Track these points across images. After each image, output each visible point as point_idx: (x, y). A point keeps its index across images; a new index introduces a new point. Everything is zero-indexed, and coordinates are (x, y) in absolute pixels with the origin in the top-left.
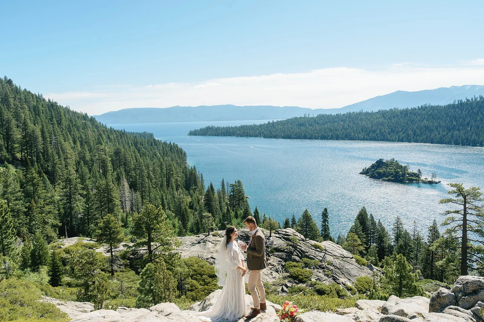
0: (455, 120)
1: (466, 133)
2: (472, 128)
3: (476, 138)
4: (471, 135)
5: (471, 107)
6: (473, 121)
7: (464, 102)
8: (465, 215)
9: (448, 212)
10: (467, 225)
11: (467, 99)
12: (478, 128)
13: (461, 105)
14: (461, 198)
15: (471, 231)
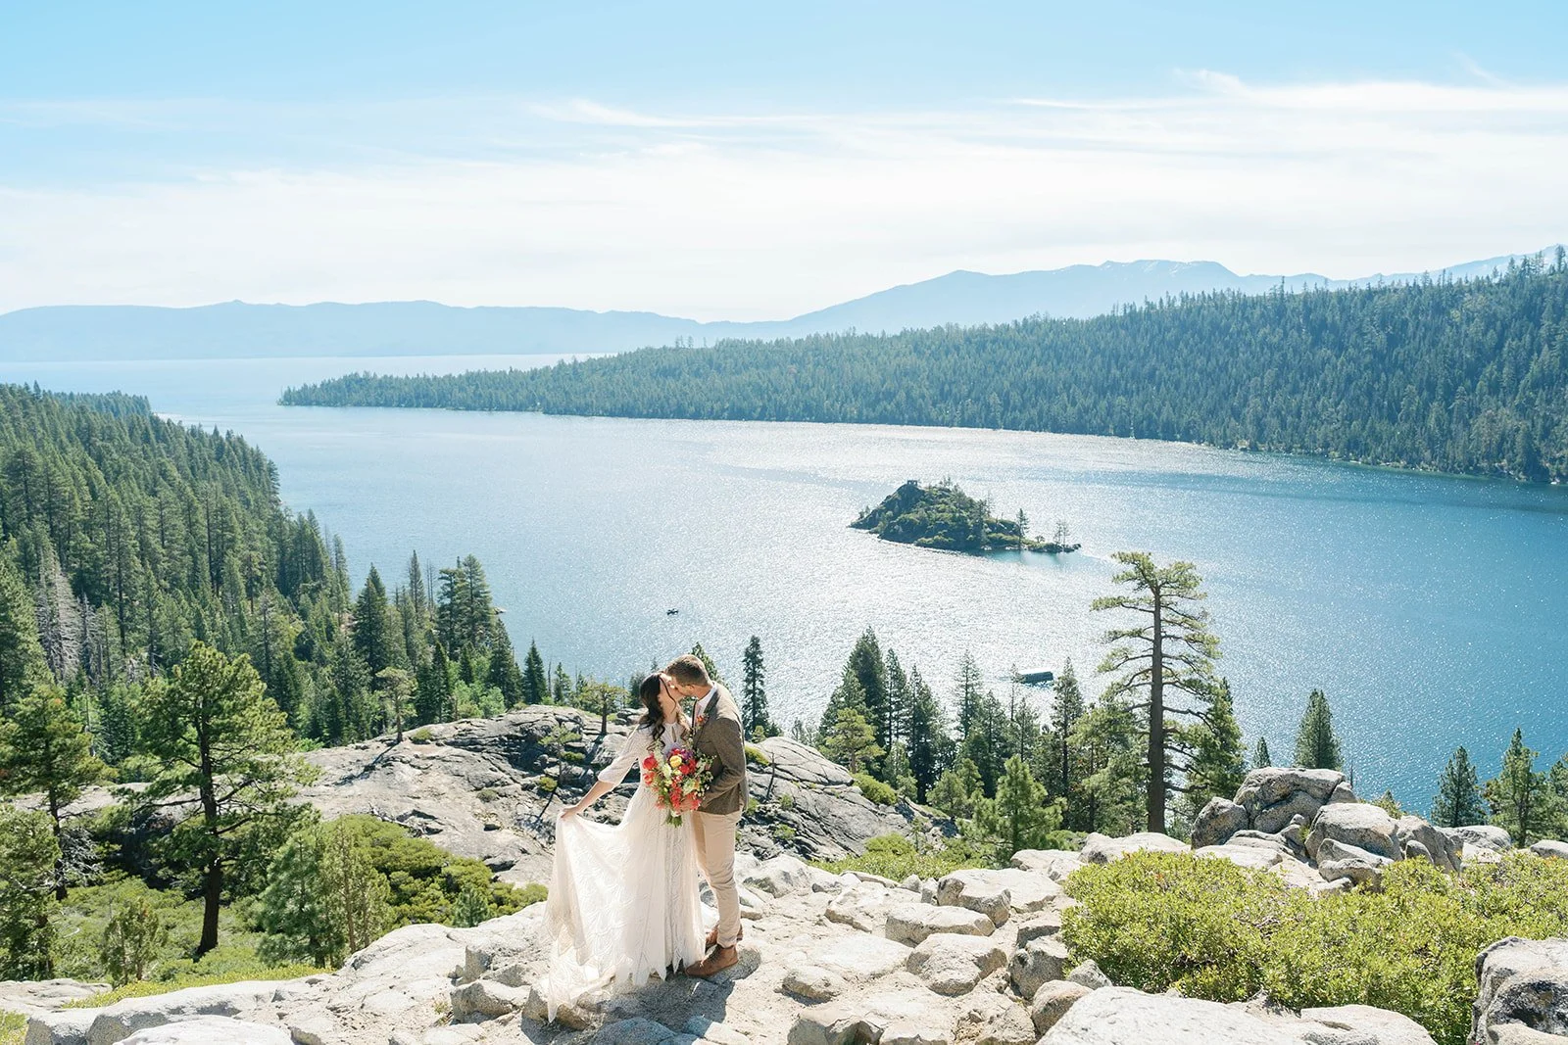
0: (1117, 362)
1: (1145, 403)
2: (1163, 388)
3: (1174, 417)
4: (1160, 409)
5: (1160, 327)
6: (1164, 367)
7: (1140, 312)
8: (1157, 642)
9: (1116, 635)
10: (1164, 670)
11: (1147, 303)
12: (1177, 388)
13: (1132, 321)
14: (1148, 593)
15: (1173, 684)
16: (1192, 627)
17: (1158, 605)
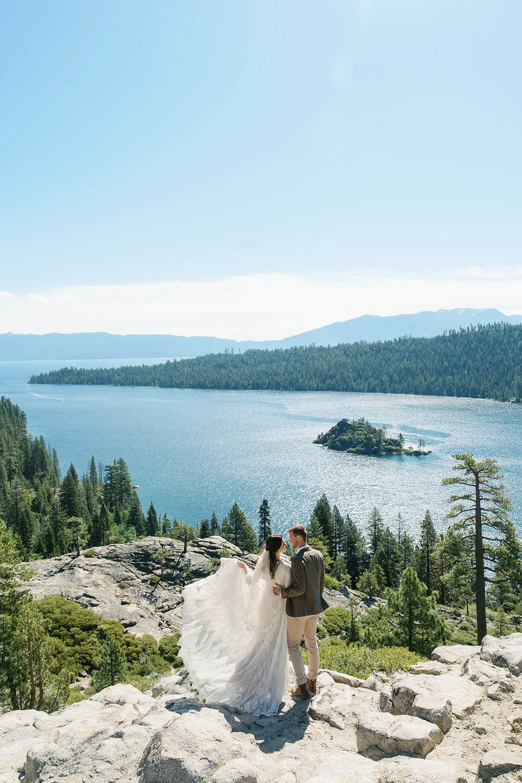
0: (446, 359)
1: (462, 379)
2: (470, 372)
3: (477, 386)
4: (469, 382)
5: (468, 341)
6: (471, 361)
7: (458, 334)
8: (478, 501)
9: (455, 498)
10: (482, 517)
11: (461, 329)
12: (478, 371)
13: (454, 338)
14: (472, 476)
15: (487, 524)
16: (496, 493)
17: (478, 482)
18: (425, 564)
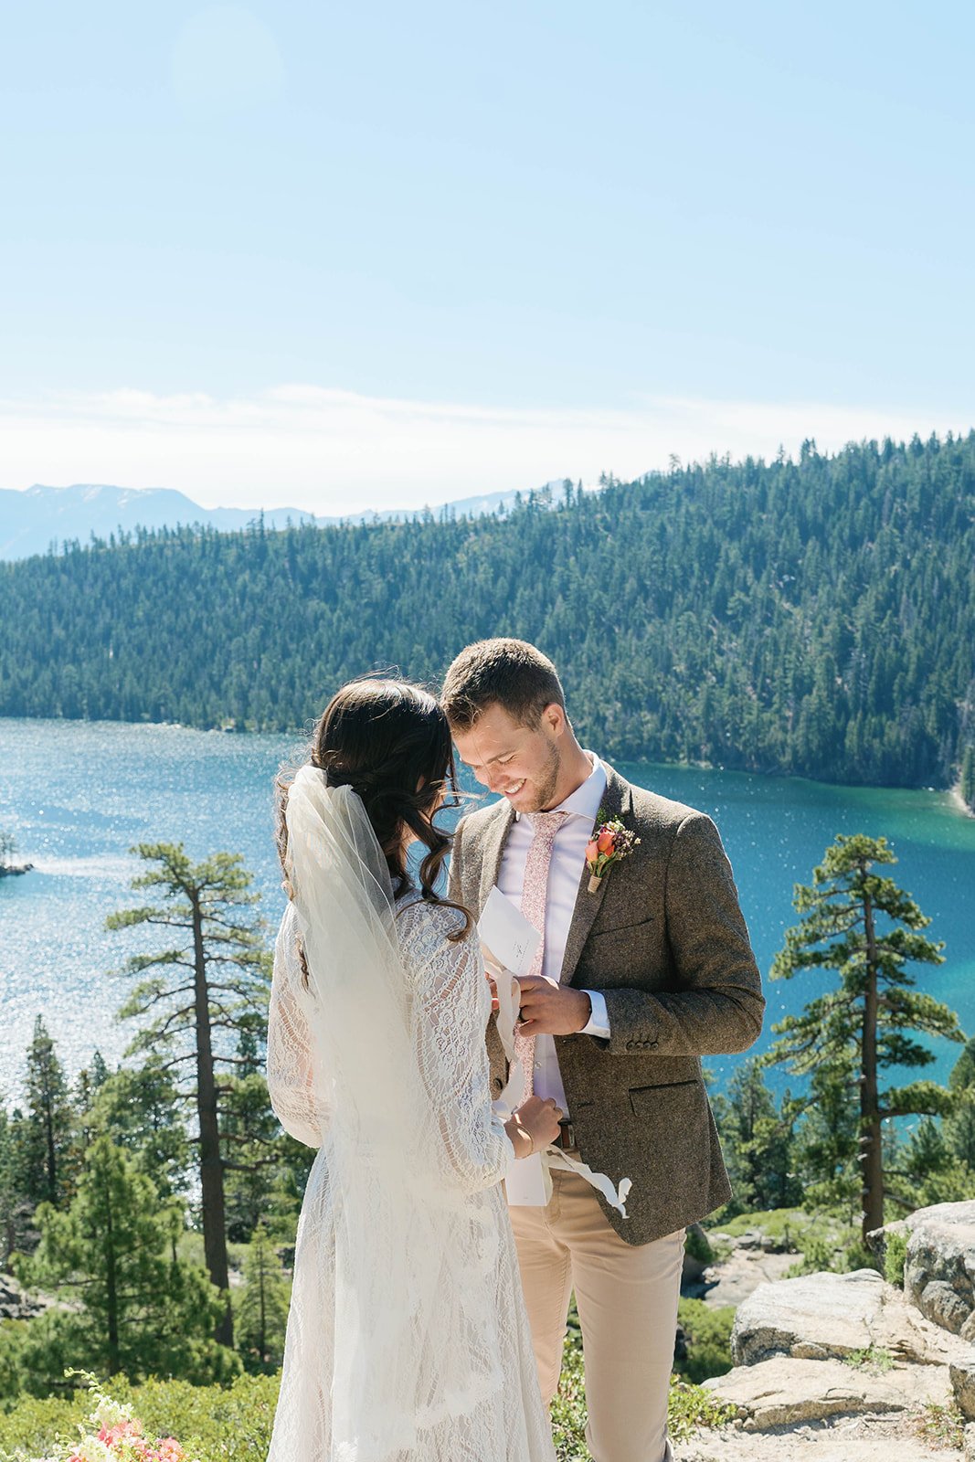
0: (59, 618)
1: (100, 673)
2: (122, 653)
3: (139, 691)
4: (121, 681)
5: (113, 572)
6: (121, 625)
7: (86, 551)
8: (200, 966)
9: (141, 964)
10: (210, 1005)
11: (95, 539)
12: (140, 652)
13: (77, 564)
14: (182, 898)
15: (224, 1024)
16: (245, 944)
17: (198, 917)
18: (43, 1155)
